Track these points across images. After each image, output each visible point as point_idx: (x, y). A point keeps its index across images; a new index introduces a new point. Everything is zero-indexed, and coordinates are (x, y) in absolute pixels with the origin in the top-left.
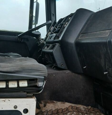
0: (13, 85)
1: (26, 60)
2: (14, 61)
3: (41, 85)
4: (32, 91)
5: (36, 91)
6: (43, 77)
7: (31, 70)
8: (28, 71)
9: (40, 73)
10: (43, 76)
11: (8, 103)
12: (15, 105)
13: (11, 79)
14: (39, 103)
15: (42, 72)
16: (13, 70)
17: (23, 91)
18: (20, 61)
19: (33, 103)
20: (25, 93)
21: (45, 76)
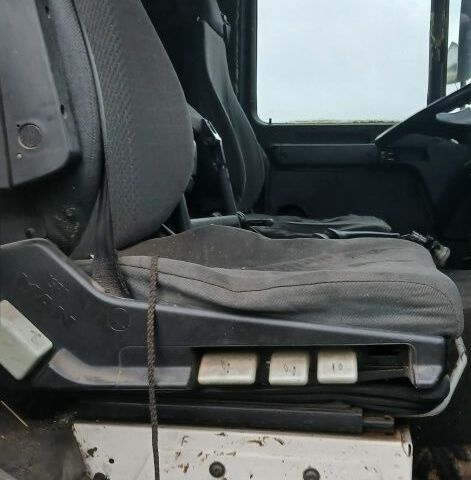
0: (287, 372)
1: (376, 251)
2: (324, 254)
3: (429, 379)
4: (388, 402)
5: (407, 404)
6: (439, 340)
7: (369, 300)
8: (358, 306)
9: (421, 320)
10: (440, 335)
11: (274, 455)
12: (306, 467)
13: (276, 343)
14: (452, 455)
15: (430, 315)
16: (281, 303)
17: (345, 402)
18: (347, 256)
19: (396, 466)
20: (354, 410)
21: (449, 331)
